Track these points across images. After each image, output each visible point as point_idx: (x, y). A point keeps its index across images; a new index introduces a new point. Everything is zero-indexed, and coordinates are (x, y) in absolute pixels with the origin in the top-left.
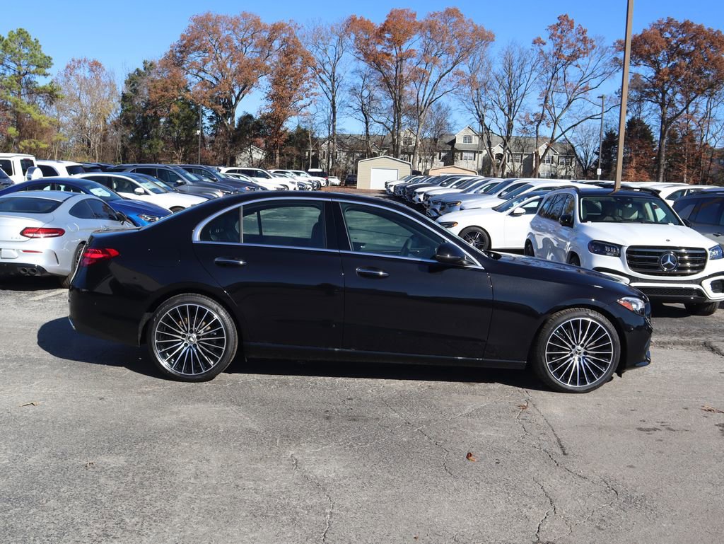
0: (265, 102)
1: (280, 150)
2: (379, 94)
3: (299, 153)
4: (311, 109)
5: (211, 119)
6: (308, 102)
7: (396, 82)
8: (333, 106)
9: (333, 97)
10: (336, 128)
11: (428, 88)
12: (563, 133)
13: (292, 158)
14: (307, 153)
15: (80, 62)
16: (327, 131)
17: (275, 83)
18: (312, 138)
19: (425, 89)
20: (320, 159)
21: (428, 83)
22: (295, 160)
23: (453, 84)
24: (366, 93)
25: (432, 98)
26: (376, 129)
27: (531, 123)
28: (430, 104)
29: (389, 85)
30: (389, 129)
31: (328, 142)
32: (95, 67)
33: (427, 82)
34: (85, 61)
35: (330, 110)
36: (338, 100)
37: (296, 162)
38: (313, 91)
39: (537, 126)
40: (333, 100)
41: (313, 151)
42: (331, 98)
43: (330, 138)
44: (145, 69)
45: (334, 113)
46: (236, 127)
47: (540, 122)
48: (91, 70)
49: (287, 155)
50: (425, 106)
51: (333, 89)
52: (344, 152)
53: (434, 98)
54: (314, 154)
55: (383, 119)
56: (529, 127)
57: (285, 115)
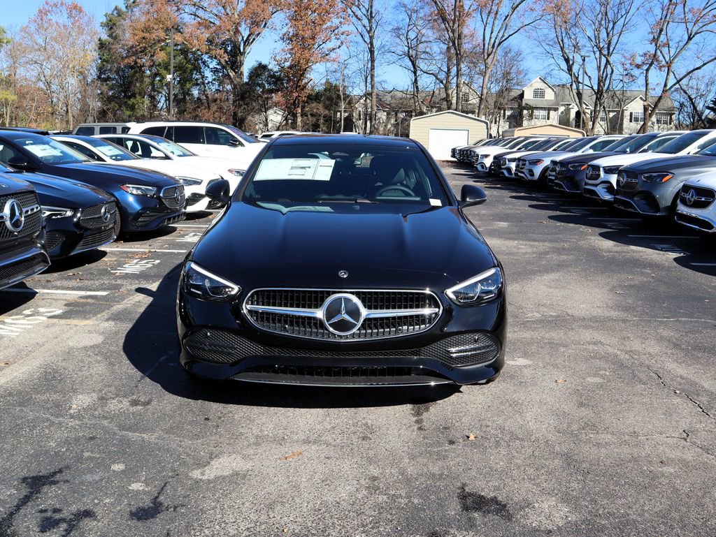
0: (281, 45)
1: (303, 108)
2: (429, 34)
3: (327, 112)
4: (342, 54)
5: (215, 71)
6: (338, 43)
7: (455, 13)
8: (372, 52)
9: (371, 38)
10: (375, 79)
11: (496, 22)
12: (678, 82)
13: (318, 120)
14: (339, 114)
15: (55, 5)
16: (363, 84)
17: (294, 18)
18: (344, 94)
19: (493, 24)
20: (354, 120)
21: (498, 16)
22: (322, 121)
23: (535, 14)
24: (412, 35)
25: (503, 36)
26: (426, 82)
27: (638, 66)
28: (500, 43)
29: (444, 20)
30: (442, 82)
31: (364, 99)
32: (74, 11)
33: (496, 14)
34: (62, 4)
35: (367, 56)
36: (377, 44)
37: (324, 124)
38: (344, 28)
39: (647, 70)
40: (371, 43)
41: (345, 111)
42: (368, 41)
43: (368, 95)
44: (126, 7)
45: (373, 60)
46: (246, 80)
47: (651, 64)
48: (70, 16)
49: (312, 115)
50: (493, 47)
51: (371, 29)
52: (384, 111)
53: (506, 35)
54: (347, 114)
55: (434, 68)
56: (636, 72)
57: (308, 61)
